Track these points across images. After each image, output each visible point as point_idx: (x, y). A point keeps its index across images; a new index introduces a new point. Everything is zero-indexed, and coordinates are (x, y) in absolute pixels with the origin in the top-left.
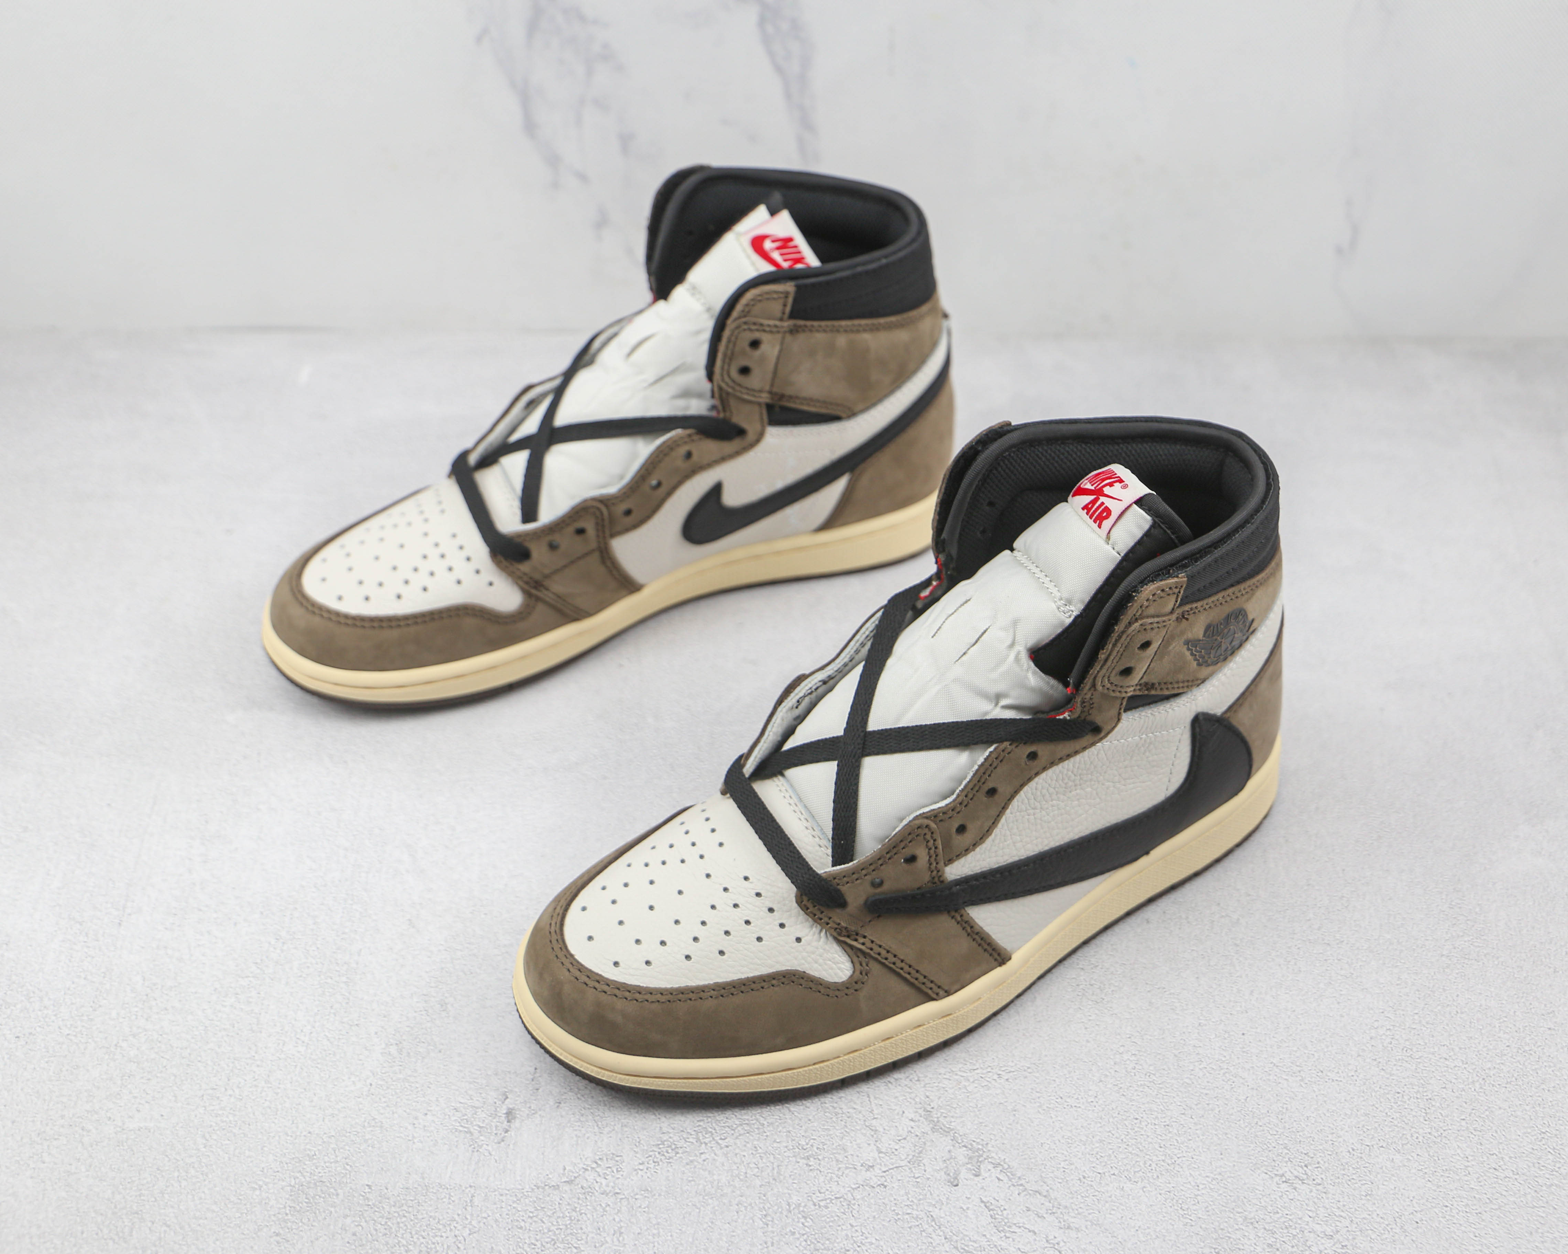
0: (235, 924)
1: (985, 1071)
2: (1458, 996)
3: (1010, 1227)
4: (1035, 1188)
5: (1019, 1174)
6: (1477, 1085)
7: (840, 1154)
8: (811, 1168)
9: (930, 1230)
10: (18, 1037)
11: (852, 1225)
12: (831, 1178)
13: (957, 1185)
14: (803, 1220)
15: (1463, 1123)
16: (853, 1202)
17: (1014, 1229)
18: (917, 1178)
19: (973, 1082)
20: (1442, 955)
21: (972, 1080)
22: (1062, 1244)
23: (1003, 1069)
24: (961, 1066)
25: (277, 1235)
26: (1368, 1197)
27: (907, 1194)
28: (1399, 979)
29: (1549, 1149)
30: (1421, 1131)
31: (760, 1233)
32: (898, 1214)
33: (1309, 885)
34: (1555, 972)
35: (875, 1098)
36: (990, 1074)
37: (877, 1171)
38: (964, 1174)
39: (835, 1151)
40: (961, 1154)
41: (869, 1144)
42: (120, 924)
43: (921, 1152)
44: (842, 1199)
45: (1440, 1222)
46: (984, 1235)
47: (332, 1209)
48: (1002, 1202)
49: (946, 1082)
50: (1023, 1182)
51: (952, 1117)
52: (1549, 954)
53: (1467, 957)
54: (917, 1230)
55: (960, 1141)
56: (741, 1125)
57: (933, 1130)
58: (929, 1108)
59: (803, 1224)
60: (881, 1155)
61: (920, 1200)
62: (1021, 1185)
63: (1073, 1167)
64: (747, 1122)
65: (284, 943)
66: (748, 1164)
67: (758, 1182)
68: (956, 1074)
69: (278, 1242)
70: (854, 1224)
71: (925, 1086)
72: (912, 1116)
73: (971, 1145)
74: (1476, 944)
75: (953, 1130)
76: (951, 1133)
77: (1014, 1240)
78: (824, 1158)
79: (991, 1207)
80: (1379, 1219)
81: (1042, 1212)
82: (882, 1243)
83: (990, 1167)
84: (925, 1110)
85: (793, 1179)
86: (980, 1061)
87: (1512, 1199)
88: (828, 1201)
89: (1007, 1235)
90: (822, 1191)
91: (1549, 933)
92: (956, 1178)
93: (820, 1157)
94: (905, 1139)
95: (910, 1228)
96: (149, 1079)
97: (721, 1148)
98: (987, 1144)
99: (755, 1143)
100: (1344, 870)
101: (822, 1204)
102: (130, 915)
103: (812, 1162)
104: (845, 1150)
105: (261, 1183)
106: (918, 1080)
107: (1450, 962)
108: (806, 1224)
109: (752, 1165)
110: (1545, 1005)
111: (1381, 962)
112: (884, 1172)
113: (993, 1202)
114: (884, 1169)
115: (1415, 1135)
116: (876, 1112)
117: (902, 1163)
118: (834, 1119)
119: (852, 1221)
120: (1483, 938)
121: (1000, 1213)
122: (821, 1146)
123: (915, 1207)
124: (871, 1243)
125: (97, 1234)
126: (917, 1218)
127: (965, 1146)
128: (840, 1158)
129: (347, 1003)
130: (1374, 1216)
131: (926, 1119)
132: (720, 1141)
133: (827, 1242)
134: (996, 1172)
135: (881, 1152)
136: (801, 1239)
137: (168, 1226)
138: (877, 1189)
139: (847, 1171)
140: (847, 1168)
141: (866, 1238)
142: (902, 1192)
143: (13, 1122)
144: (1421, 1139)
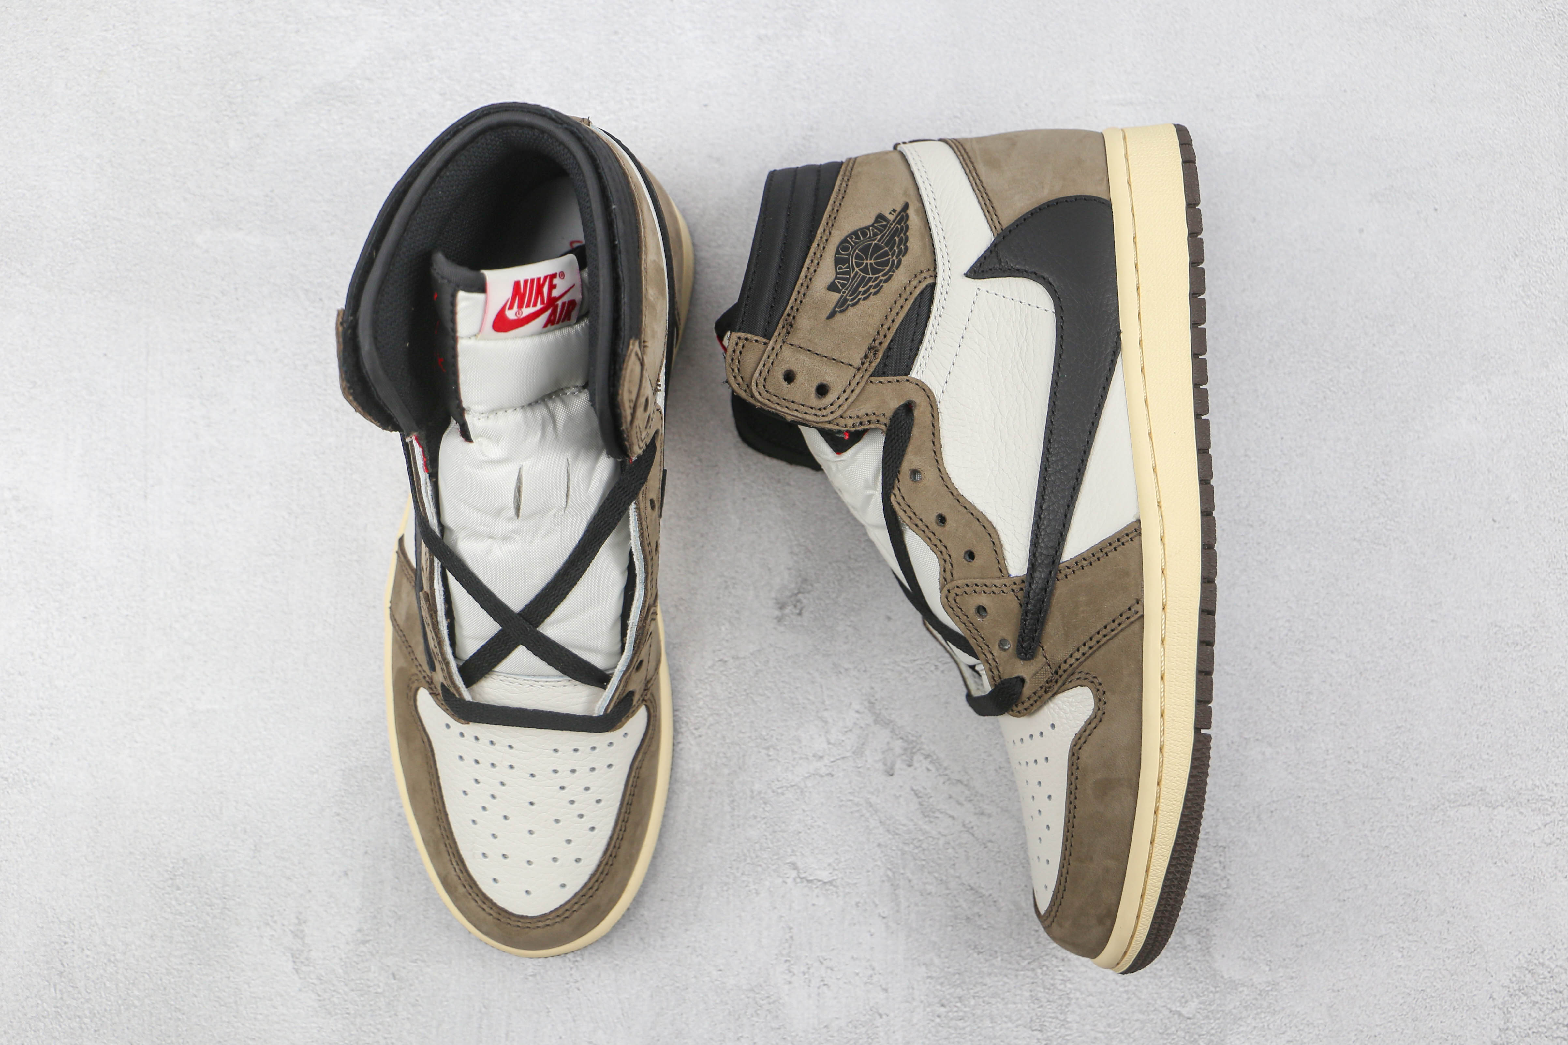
0: (249, 497)
1: (924, 662)
2: (1358, 584)
3: (934, 812)
4: (958, 777)
5: (945, 765)
6: (1354, 680)
7: (794, 744)
8: (771, 758)
9: (868, 815)
10: (85, 618)
11: (804, 811)
12: (787, 768)
13: (892, 775)
14: (763, 806)
15: (1333, 717)
16: (805, 789)
17: (937, 814)
18: (859, 768)
19: (913, 673)
20: (1355, 539)
21: (912, 671)
22: (975, 828)
23: (940, 660)
24: (903, 656)
25: (338, 815)
26: (1236, 788)
27: (850, 782)
28: (1309, 565)
29: (1399, 744)
30: (1294, 725)
31: (728, 817)
32: (842, 801)
33: (1246, 455)
34: (1454, 558)
35: (828, 689)
36: (928, 665)
37: (826, 761)
38: (899, 765)
39: (791, 742)
40: (898, 745)
41: (820, 735)
42: (146, 497)
43: (863, 744)
44: (796, 787)
45: (1291, 812)
46: (912, 820)
47: (378, 792)
48: (929, 791)
49: (889, 673)
50: (947, 772)
51: (893, 709)
52: (1453, 539)
53: (1376, 541)
54: (857, 815)
55: (897, 733)
56: (712, 715)
57: (876, 722)
58: (873, 700)
59: (764, 808)
60: (830, 746)
61: (860, 788)
62: (946, 775)
63: (991, 758)
64: (716, 712)
65: (296, 517)
66: (718, 753)
67: (726, 771)
68: (899, 665)
69: (340, 821)
70: (806, 809)
71: (870, 677)
72: (857, 707)
73: (907, 737)
74: (1388, 527)
75: (891, 722)
76: (891, 725)
77: (936, 824)
78: (782, 748)
79: (920, 795)
80: (1240, 809)
81: (962, 799)
82: (828, 826)
83: (921, 758)
84: (871, 703)
85: (756, 768)
86: (920, 652)
87: (1356, 791)
88: (785, 789)
89: (932, 820)
90: (780, 779)
91: (1460, 515)
92: (892, 768)
93: (779, 748)
94: (851, 730)
95: (852, 813)
96: (205, 662)
97: (695, 738)
98: (920, 736)
99: (724, 733)
100: (1282, 438)
101: (780, 791)
102: (152, 486)
103: (772, 752)
104: (799, 741)
105: (317, 767)
106: (865, 671)
107: (1359, 547)
108: (766, 809)
109: (721, 755)
110: (1435, 596)
111: (1296, 546)
112: (832, 762)
113: (922, 790)
114: (832, 760)
115: (1288, 729)
116: (827, 703)
117: (848, 754)
118: (791, 710)
119: (804, 807)
120: (1396, 520)
121: (927, 800)
122: (779, 737)
123: (856, 794)
124: (819, 827)
125: (195, 811)
126: (858, 804)
127: (902, 738)
128: (795, 748)
129: (362, 583)
130: (1238, 805)
131: (870, 711)
132: (694, 731)
133: (784, 825)
134: (926, 763)
135: (829, 743)
136: (762, 822)
137: (249, 806)
138: (826, 778)
139: (801, 761)
140: (801, 758)
141: (815, 822)
142: (846, 781)
143: (102, 702)
144: (1292, 732)
